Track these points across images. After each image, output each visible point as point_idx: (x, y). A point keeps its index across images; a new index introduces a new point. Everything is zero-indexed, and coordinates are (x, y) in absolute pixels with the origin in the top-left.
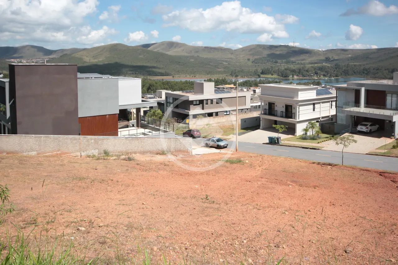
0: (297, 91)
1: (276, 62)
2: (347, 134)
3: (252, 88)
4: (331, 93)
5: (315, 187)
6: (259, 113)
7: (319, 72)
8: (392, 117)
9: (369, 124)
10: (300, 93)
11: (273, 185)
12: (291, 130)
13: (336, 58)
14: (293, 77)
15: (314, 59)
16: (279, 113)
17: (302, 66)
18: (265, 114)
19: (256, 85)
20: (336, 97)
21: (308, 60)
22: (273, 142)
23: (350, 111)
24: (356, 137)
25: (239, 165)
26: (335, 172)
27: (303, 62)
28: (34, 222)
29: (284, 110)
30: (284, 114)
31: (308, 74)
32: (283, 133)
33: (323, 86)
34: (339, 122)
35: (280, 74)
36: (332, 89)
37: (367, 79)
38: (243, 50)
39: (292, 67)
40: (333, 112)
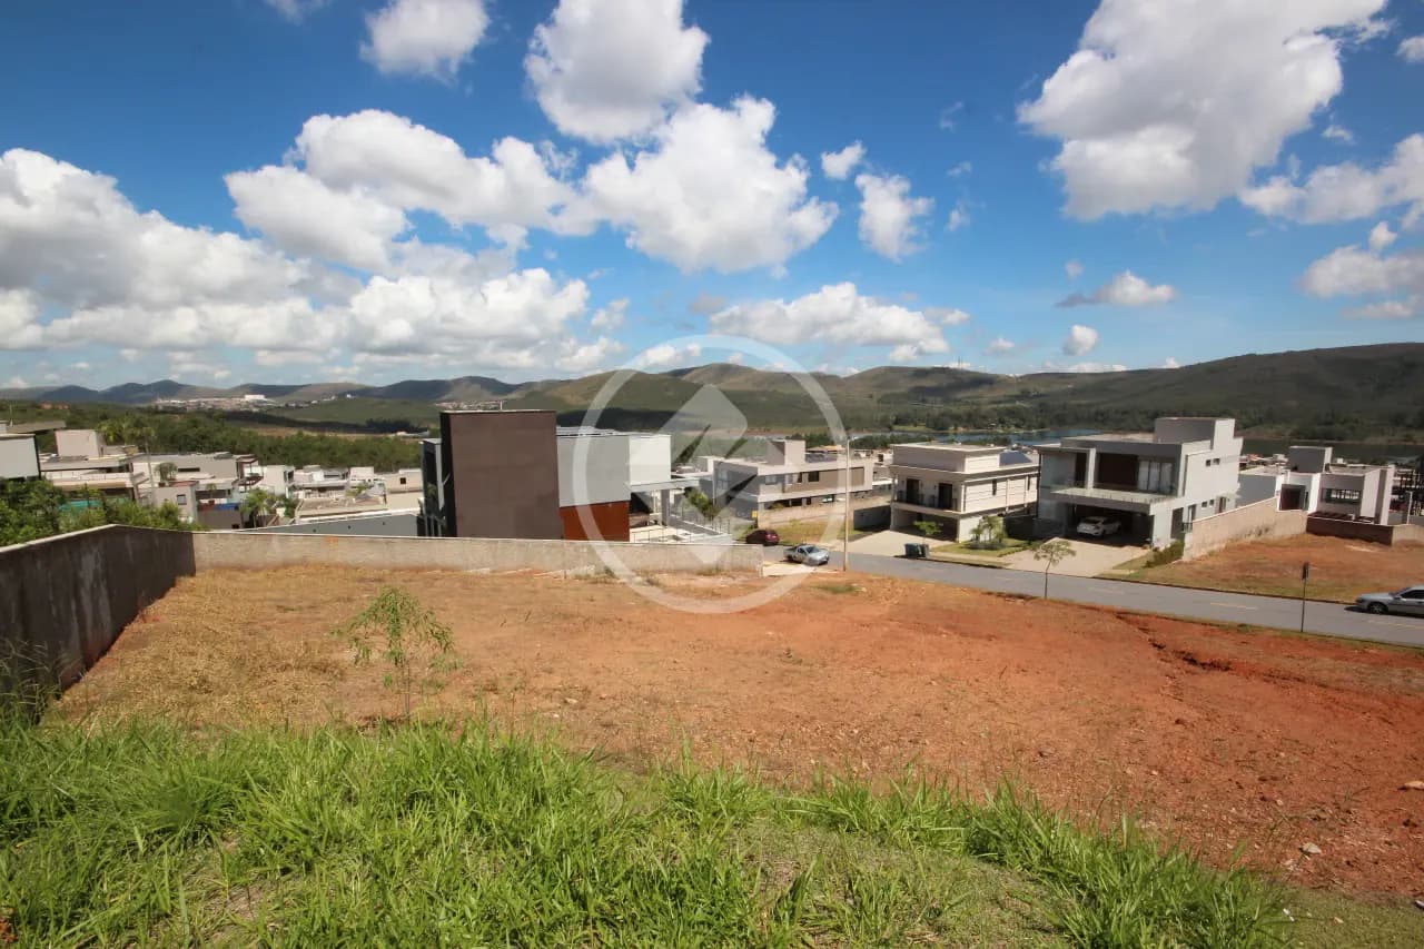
0: (961, 457)
1: (924, 401)
2: (1056, 539)
3: (877, 452)
4: (1029, 461)
5: (990, 638)
6: (889, 498)
7: (1006, 418)
8: (1147, 507)
9: (1102, 519)
10: (967, 460)
11: (911, 634)
12: (948, 530)
13: (1043, 390)
14: (956, 429)
15: (999, 393)
16: (926, 500)
17: (975, 407)
18: (899, 500)
19: (885, 445)
20: (1039, 468)
21: (985, 395)
22: (913, 553)
23: (1065, 495)
24: (1075, 545)
25: (848, 596)
26: (1030, 610)
27: (975, 400)
28: (493, 688)
29: (936, 492)
30: (937, 501)
31: (985, 423)
32: (935, 536)
33: (1015, 446)
34: (1042, 516)
35: (930, 423)
36: (1032, 452)
37: (1102, 433)
38: (861, 377)
39: (954, 409)
40: (1032, 497)
